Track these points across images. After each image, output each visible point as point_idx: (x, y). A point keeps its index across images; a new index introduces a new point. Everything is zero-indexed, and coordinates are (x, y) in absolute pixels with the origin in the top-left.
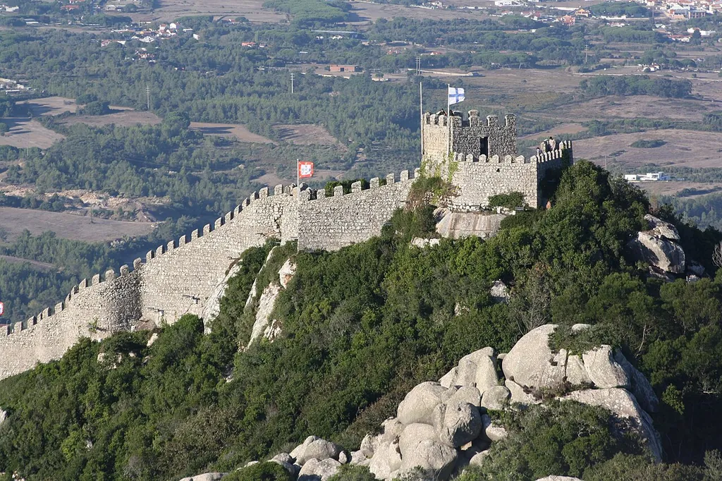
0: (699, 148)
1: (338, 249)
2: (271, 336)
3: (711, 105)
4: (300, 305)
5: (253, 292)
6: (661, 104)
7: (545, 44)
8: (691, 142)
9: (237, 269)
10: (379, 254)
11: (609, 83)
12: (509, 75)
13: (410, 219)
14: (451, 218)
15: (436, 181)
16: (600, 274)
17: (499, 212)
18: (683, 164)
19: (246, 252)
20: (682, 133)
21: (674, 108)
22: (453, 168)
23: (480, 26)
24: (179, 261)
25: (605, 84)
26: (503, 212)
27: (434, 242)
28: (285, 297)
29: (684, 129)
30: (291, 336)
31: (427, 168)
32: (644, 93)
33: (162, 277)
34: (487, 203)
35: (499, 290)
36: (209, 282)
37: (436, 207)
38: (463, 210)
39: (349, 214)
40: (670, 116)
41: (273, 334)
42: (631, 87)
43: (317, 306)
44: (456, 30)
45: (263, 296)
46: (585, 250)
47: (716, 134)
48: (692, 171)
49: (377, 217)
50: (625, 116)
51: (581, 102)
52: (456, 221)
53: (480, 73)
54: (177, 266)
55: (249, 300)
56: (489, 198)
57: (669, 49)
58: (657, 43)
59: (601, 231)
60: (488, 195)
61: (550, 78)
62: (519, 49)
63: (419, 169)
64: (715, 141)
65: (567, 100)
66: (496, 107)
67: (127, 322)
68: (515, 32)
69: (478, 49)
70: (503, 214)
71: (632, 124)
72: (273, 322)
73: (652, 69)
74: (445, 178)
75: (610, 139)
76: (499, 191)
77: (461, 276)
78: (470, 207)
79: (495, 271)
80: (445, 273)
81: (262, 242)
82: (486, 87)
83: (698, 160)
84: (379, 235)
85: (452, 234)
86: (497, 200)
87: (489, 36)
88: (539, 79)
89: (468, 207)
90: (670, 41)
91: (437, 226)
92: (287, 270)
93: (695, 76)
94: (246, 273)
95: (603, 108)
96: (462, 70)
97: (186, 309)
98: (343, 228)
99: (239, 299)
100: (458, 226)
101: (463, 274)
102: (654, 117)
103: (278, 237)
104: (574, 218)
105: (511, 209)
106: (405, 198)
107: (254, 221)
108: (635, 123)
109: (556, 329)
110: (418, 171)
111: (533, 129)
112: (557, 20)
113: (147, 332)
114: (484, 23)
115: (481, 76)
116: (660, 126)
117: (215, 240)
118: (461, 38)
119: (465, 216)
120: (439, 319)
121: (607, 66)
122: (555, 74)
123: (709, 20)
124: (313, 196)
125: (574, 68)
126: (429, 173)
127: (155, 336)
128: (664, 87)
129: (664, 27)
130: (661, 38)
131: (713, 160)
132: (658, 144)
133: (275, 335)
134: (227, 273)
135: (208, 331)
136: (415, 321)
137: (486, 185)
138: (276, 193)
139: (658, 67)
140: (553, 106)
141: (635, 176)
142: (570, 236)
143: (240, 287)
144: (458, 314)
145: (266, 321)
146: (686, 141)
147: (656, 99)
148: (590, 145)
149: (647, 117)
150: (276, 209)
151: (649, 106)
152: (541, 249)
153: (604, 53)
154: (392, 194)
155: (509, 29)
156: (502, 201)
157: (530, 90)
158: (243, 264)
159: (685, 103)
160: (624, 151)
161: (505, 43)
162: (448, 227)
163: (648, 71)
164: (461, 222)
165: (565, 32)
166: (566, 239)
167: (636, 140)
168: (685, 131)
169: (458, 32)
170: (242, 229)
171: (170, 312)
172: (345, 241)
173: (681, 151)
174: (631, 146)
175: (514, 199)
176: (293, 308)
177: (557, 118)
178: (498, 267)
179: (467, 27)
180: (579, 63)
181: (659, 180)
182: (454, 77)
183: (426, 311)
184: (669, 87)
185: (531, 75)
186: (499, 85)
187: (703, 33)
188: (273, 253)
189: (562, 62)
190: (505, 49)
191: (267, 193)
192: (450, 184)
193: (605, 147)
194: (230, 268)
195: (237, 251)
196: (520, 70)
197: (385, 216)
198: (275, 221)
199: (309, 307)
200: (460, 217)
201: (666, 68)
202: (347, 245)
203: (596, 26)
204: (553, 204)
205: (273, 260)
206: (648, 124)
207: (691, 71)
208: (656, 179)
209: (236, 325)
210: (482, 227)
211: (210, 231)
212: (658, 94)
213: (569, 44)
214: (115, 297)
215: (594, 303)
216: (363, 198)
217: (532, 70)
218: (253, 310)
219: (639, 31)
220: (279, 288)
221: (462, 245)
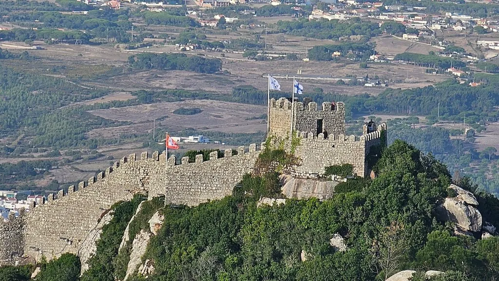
0: (230, 117)
1: (198, 205)
2: (146, 273)
3: (238, 80)
4: (170, 249)
5: (126, 236)
6: (196, 78)
7: (96, 24)
8: (223, 111)
9: (108, 218)
10: (235, 209)
11: (153, 59)
12: (67, 49)
13: (258, 183)
14: (294, 182)
15: (280, 153)
16: (419, 231)
17: (333, 179)
18: (216, 130)
19: (116, 205)
20: (216, 103)
21: (208, 82)
22: (295, 143)
23: (40, 7)
24: (57, 210)
25: (150, 60)
26: (336, 179)
27: (280, 201)
28: (155, 242)
29: (217, 100)
30: (164, 273)
31: (272, 142)
32: (182, 69)
33: (43, 223)
34: (324, 172)
35: (337, 241)
36: (82, 228)
37: (281, 174)
38: (303, 177)
39: (207, 177)
40: (204, 89)
41: (147, 271)
42: (172, 63)
43: (186, 250)
44: (19, 9)
45: (135, 240)
46: (406, 211)
47: (244, 105)
48: (225, 135)
49: (230, 180)
50: (167, 87)
51: (129, 74)
52: (298, 185)
53: (42, 47)
54: (55, 214)
55: (123, 244)
56: (326, 168)
57: (200, 32)
58: (190, 27)
59: (418, 196)
60: (324, 165)
61: (102, 53)
62: (73, 28)
63: (264, 143)
64: (243, 110)
65: (117, 72)
66: (57, 76)
67: (12, 258)
68: (70, 13)
69: (39, 26)
70: (336, 181)
71: (174, 94)
72: (147, 262)
73: (188, 49)
74: (288, 151)
75: (156, 106)
76: (333, 162)
77: (306, 230)
78: (310, 174)
79: (334, 226)
80: (292, 227)
81: (130, 197)
82: (48, 58)
83: (229, 126)
84: (231, 194)
85: (295, 196)
86: (332, 170)
87: (49, 15)
88: (92, 53)
89: (308, 175)
90: (200, 26)
91: (282, 189)
92: (156, 220)
93: (223, 55)
94: (118, 222)
95: (148, 80)
96: (27, 43)
97: (62, 249)
98: (202, 188)
99: (115, 242)
100: (300, 189)
101: (306, 228)
102: (191, 89)
103: (144, 193)
104: (396, 186)
105: (343, 177)
106: (252, 166)
107: (123, 180)
108: (177, 94)
109: (413, 274)
110: (264, 145)
111: (90, 95)
112: (105, 4)
113: (31, 267)
114: (43, 4)
115: (44, 49)
116: (197, 96)
117: (88, 194)
118: (24, 17)
119: (305, 181)
120: (289, 264)
121: (149, 44)
122: (107, 50)
123: (232, 9)
124: (178, 162)
125: (121, 45)
126: (274, 147)
127: (38, 270)
128: (199, 64)
129: (194, 13)
130: (193, 23)
131: (243, 127)
132: (195, 111)
133: (149, 272)
134: (99, 221)
135: (85, 267)
136: (269, 264)
137: (324, 157)
138: (142, 158)
139: (192, 47)
140: (105, 77)
141: (179, 138)
142: (394, 201)
143: (115, 233)
144: (304, 259)
145: (140, 260)
146: (219, 110)
147: (193, 74)
148: (139, 111)
149: (185, 89)
150: (142, 171)
151: (186, 79)
152: (371, 210)
153: (146, 34)
154: (242, 162)
155: (64, 10)
156: (336, 170)
157: (86, 63)
158: (115, 214)
159: (217, 78)
160: (167, 117)
161: (62, 22)
162: (292, 190)
163: (184, 50)
164: (302, 186)
165: (112, 15)
166: (391, 203)
167: (178, 108)
168: (218, 101)
169: (21, 11)
170: (112, 187)
171: (48, 251)
172: (203, 199)
173: (215, 118)
174: (174, 113)
175: (345, 169)
176: (164, 251)
177: (110, 87)
178: (337, 223)
179: (28, 7)
180: (126, 41)
181: (199, 142)
182: (20, 50)
183: (277, 256)
184: (203, 64)
185: (86, 50)
186: (59, 58)
187: (228, 20)
188: (143, 206)
189: (112, 40)
190: (62, 27)
191: (134, 158)
192: (292, 156)
193: (152, 112)
194: (102, 217)
195: (108, 203)
196: (75, 46)
197: (235, 180)
198: (141, 180)
199: (178, 250)
200: (301, 182)
201: (199, 48)
202: (204, 202)
203: (138, 11)
204: (376, 173)
205: (143, 212)
206: (188, 95)
207: (220, 51)
208: (196, 141)
209: (113, 263)
210: (321, 191)
211: (84, 187)
212: (194, 70)
213: (116, 25)
214: (4, 238)
215: (423, 254)
216: (219, 164)
217: (87, 46)
218: (128, 251)
219: (174, 16)
220: (150, 234)
221: (304, 204)
